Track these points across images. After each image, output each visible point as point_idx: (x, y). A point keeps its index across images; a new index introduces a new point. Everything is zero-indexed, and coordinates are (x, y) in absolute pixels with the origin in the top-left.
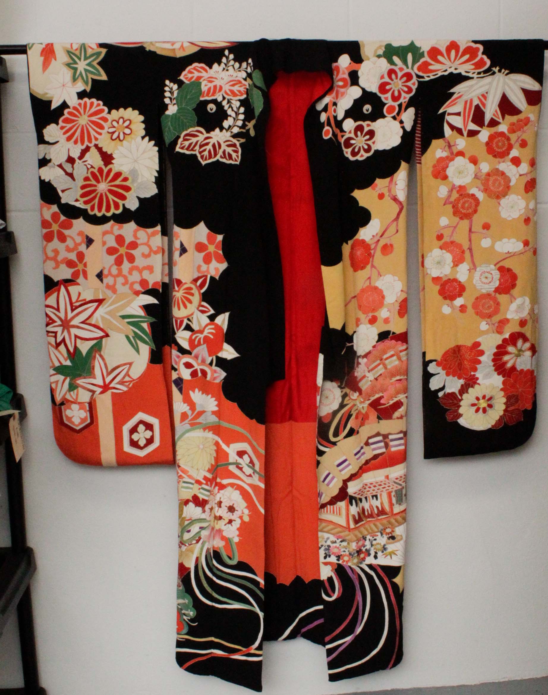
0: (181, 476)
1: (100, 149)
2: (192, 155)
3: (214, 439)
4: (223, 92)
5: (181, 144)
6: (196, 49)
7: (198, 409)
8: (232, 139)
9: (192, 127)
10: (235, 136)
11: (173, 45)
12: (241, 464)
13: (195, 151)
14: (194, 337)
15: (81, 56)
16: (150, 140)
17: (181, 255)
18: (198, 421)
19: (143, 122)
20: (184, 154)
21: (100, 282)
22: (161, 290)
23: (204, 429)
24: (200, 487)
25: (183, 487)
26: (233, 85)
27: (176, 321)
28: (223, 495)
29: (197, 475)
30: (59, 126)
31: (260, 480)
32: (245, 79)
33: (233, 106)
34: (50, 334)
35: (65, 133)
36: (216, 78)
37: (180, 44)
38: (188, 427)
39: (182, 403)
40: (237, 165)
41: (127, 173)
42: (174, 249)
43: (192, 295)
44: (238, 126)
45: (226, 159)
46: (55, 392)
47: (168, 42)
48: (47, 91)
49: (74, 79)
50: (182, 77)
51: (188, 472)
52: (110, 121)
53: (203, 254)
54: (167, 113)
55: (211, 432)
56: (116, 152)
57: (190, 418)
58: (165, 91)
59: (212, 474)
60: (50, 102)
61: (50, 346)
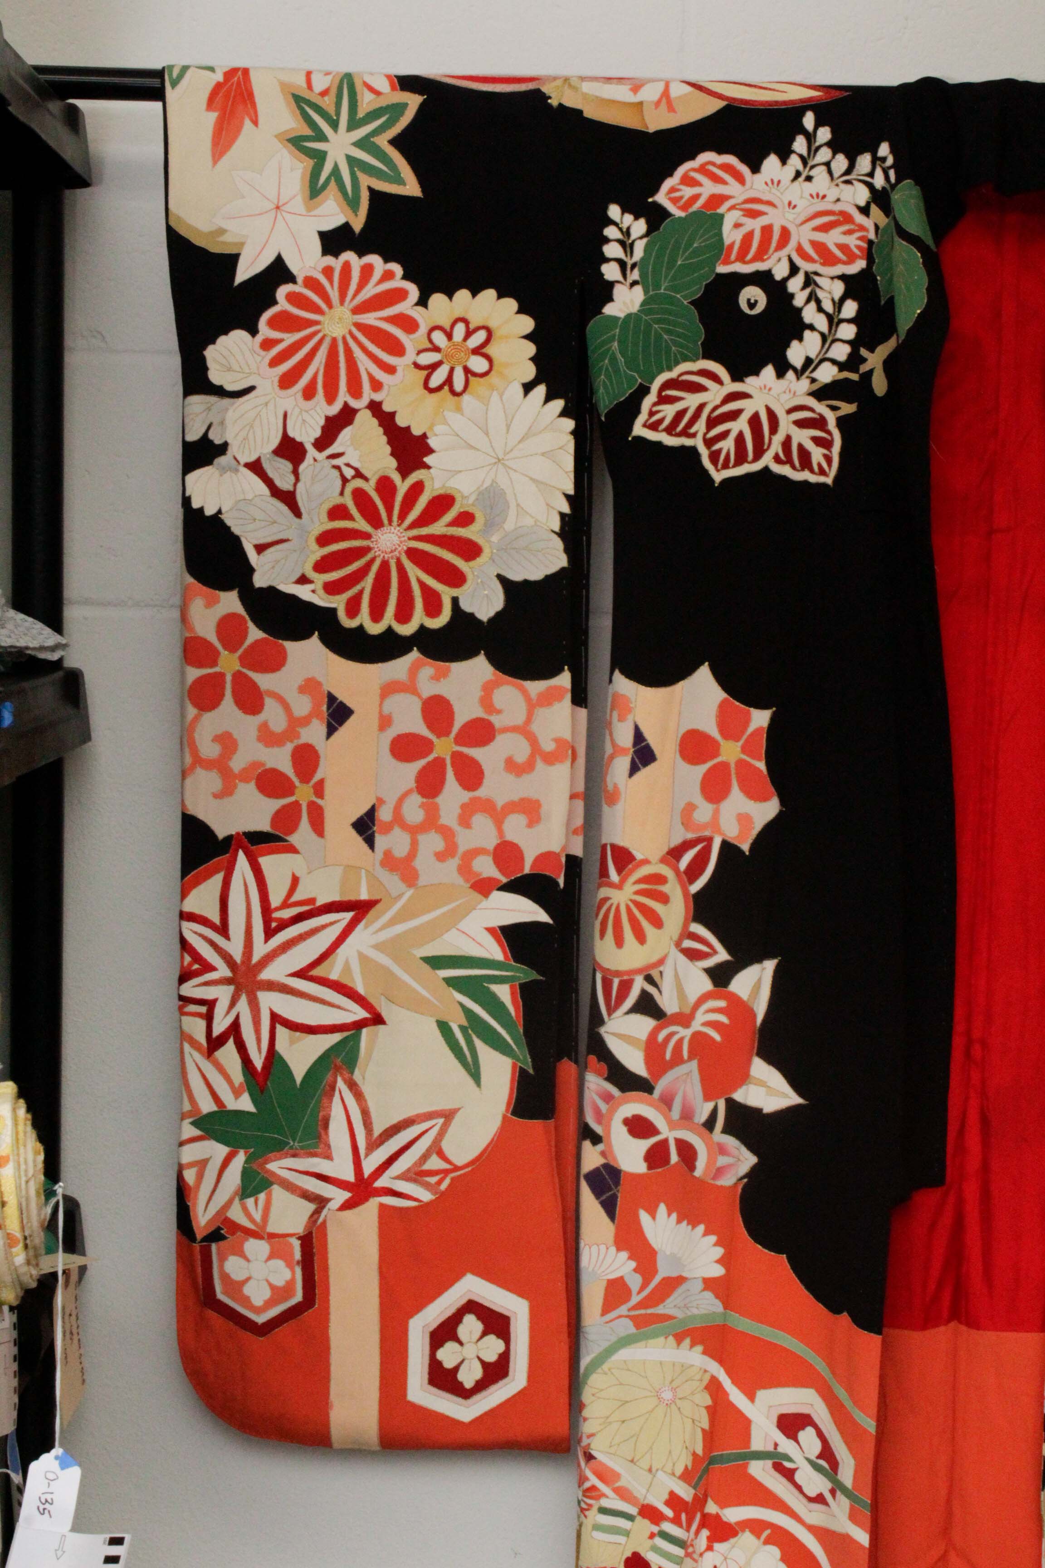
0: (593, 1488)
1: (386, 420)
2: (683, 448)
3: (705, 1371)
4: (790, 249)
5: (651, 414)
6: (713, 106)
7: (664, 1270)
8: (812, 402)
9: (686, 359)
10: (822, 393)
11: (635, 89)
12: (790, 1460)
13: (694, 435)
14: (661, 1037)
15: (338, 114)
16: (548, 398)
17: (634, 769)
18: (660, 1310)
19: (528, 337)
20: (659, 444)
21: (364, 846)
22: (561, 881)
23: (679, 1338)
24: (655, 1529)
25: (597, 1527)
26: (825, 228)
27: (607, 985)
28: (726, 1559)
29: (648, 1490)
30: (259, 338)
31: (853, 1517)
32: (865, 210)
33: (820, 294)
34: (192, 1008)
35: (275, 362)
36: (770, 203)
37: (661, 87)
38: (626, 1327)
39: (613, 1249)
40: (824, 485)
41: (471, 501)
42: (609, 750)
43: (664, 899)
44: (834, 362)
45: (793, 467)
46: (192, 1195)
47: (620, 80)
48: (224, 225)
49: (315, 190)
50: (661, 198)
51: (617, 1476)
52: (423, 330)
53: (704, 768)
54: (609, 310)
55: (699, 1348)
56: (438, 429)
57: (635, 1299)
58: (607, 240)
59: (694, 1488)
60: (232, 260)
61: (187, 1046)
